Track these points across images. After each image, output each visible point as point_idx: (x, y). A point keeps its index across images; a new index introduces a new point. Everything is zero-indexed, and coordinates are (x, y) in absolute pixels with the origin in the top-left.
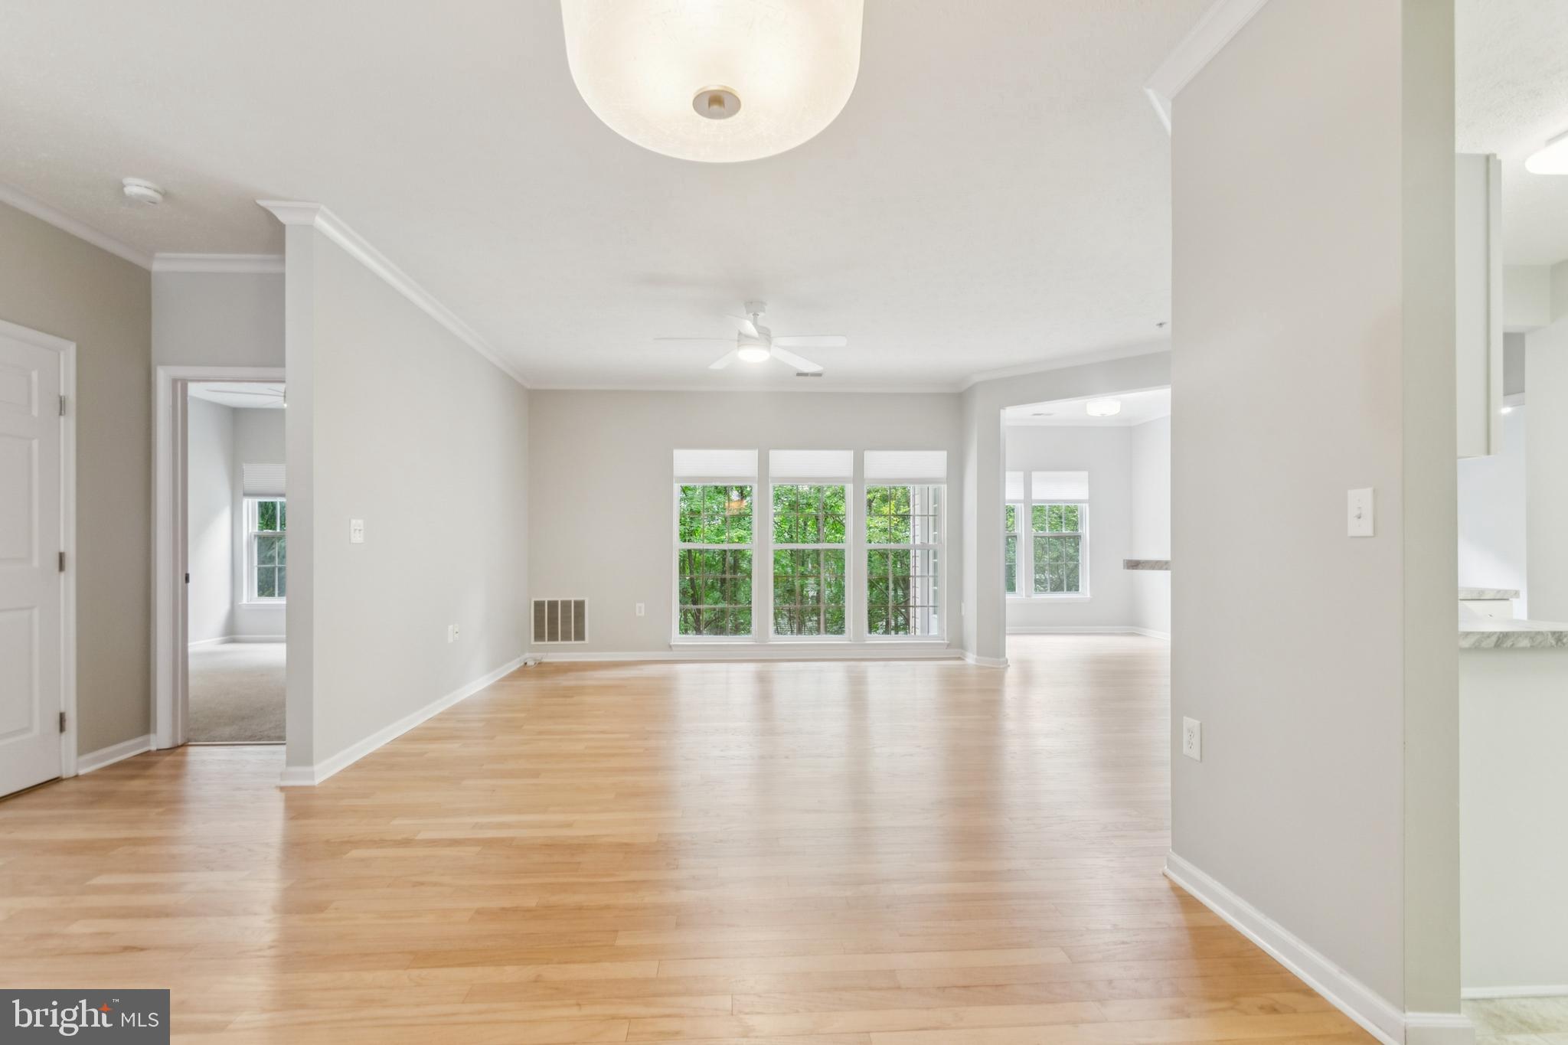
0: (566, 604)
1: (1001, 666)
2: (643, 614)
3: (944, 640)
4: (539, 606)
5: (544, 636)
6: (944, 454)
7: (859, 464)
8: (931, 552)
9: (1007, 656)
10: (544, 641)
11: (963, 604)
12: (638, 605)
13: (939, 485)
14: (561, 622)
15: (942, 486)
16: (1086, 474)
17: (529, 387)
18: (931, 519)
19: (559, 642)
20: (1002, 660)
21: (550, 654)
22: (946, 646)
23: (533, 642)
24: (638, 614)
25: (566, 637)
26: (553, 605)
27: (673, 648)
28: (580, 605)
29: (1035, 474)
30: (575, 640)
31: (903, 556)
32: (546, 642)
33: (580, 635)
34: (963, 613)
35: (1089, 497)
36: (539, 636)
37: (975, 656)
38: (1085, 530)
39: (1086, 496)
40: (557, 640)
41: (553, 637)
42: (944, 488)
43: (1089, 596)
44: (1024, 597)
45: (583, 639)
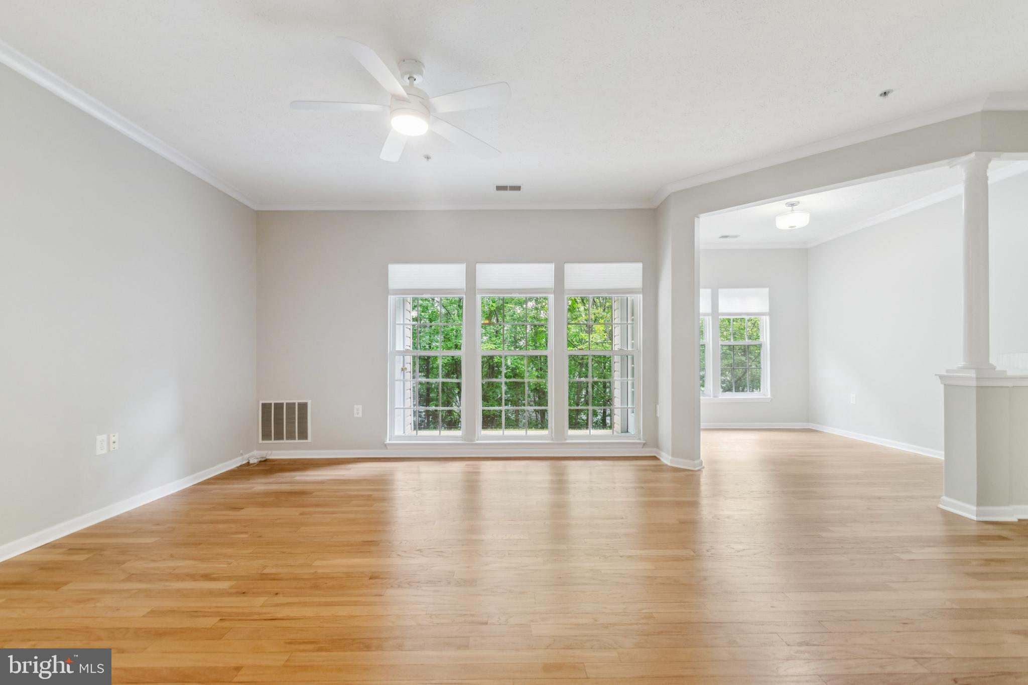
0: (291, 406)
1: (697, 469)
2: (360, 415)
3: (640, 439)
4: (266, 407)
5: (271, 436)
6: (640, 266)
7: (559, 276)
8: (629, 357)
9: (702, 458)
10: (271, 439)
11: (658, 407)
12: (356, 407)
13: (636, 295)
14: (286, 422)
15: (638, 295)
16: (767, 290)
17: (256, 208)
18: (629, 326)
19: (285, 441)
20: (696, 462)
21: (274, 452)
22: (641, 446)
23: (260, 441)
24: (356, 416)
25: (291, 436)
26: (279, 406)
27: (388, 447)
28: (303, 407)
29: (721, 291)
30: (299, 439)
31: (604, 362)
32: (273, 441)
33: (303, 435)
34: (658, 415)
35: (770, 310)
36: (266, 435)
37: (670, 458)
38: (765, 338)
39: (766, 309)
40: (282, 439)
41: (279, 436)
42: (639, 298)
43: (769, 396)
44: (712, 397)
45: (306, 438)
